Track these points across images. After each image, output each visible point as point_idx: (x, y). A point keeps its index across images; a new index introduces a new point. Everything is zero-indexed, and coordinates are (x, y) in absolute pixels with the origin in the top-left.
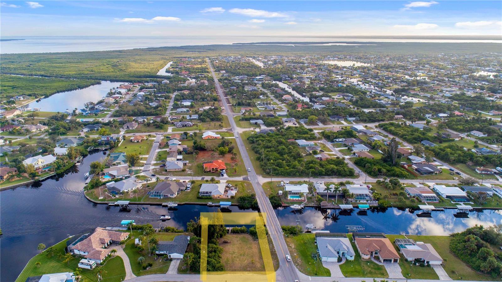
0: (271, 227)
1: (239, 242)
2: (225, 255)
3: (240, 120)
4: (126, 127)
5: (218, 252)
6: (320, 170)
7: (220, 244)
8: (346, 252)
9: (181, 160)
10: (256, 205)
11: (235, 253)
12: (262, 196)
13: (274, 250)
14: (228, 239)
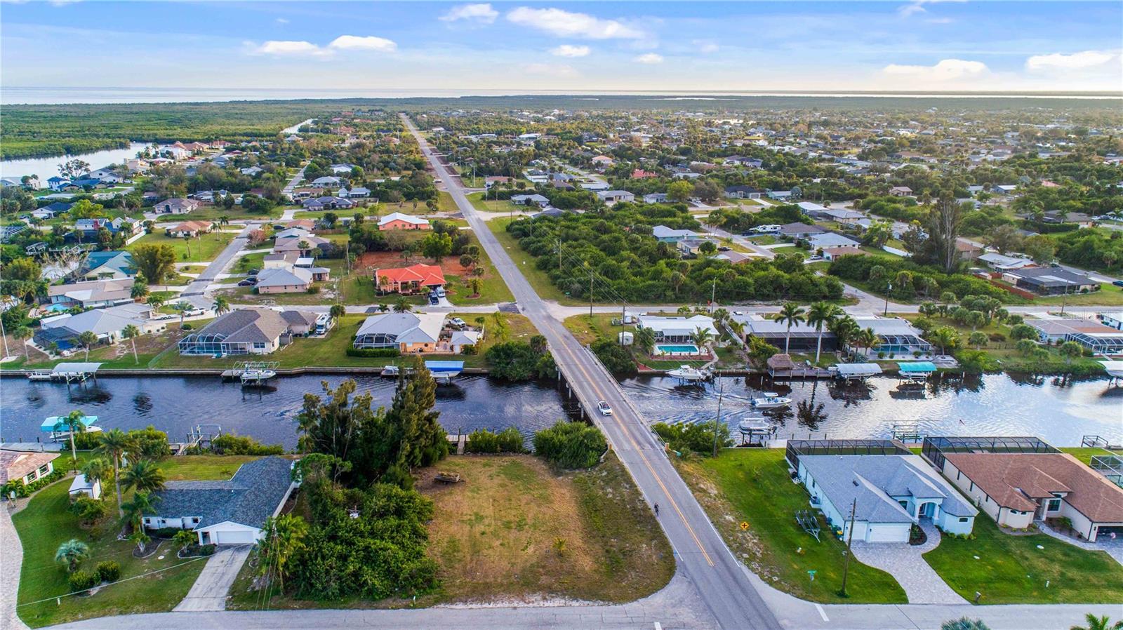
0: (616, 429)
1: (497, 481)
2: (444, 526)
3: (484, 198)
4: (162, 208)
5: (414, 517)
6: (739, 281)
7: (422, 489)
8: (938, 502)
9: (306, 266)
10: (549, 371)
11: (482, 518)
12: (568, 345)
13: (639, 506)
14: (454, 471)
